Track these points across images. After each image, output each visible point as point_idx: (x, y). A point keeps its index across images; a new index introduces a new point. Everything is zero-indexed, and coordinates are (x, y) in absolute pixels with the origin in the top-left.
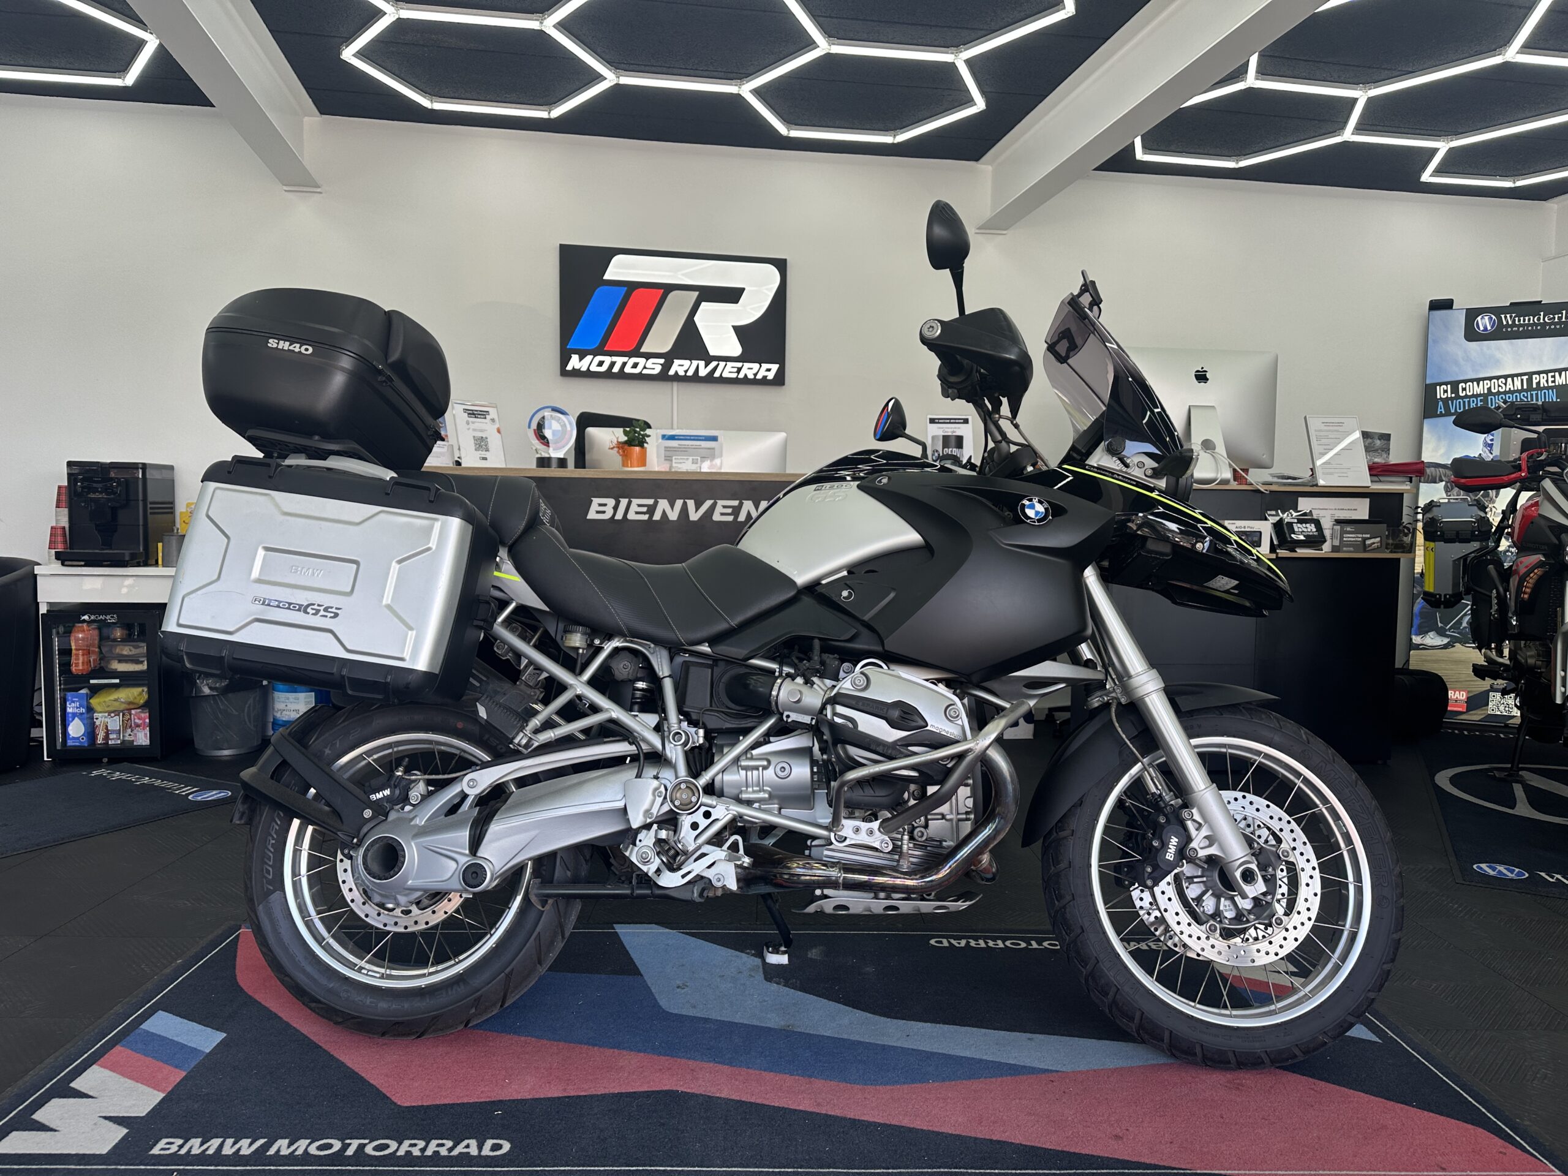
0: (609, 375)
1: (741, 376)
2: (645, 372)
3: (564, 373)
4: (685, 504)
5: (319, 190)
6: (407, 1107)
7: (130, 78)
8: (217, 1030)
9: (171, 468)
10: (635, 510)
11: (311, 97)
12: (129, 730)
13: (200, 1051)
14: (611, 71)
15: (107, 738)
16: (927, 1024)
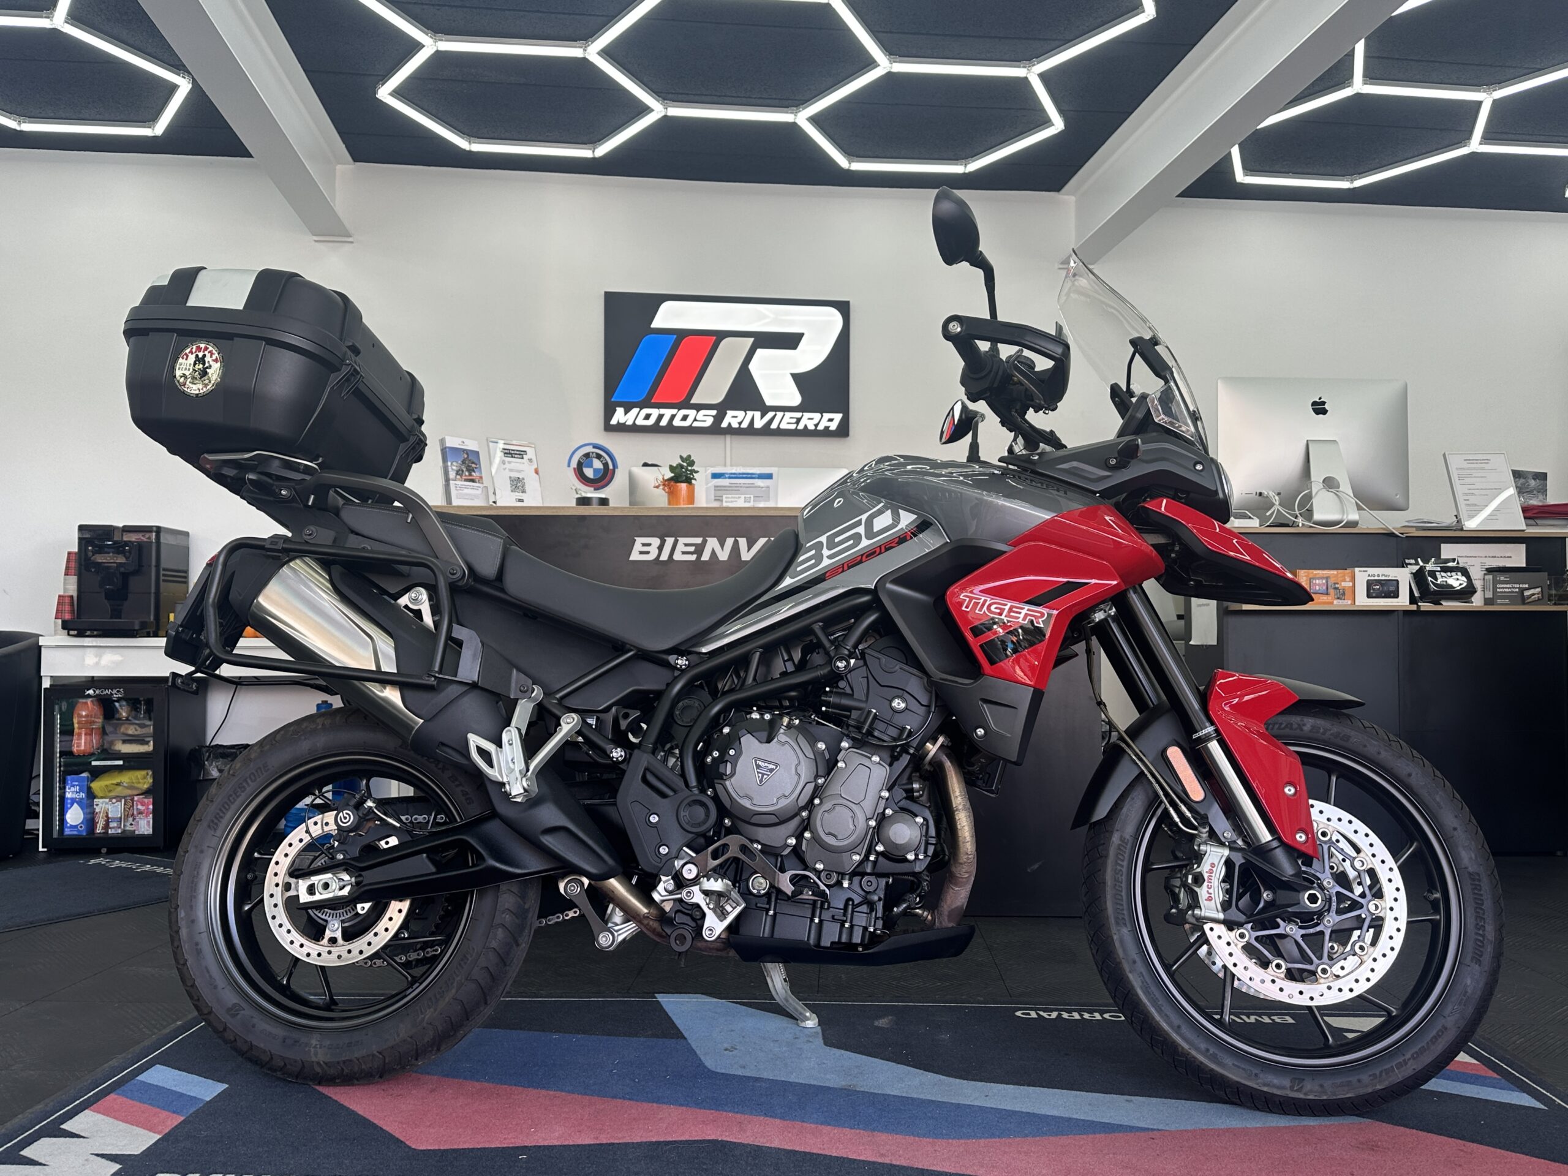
0: (656, 429)
1: (801, 427)
2: (696, 424)
3: (608, 428)
4: (736, 543)
5: (350, 239)
6: (421, 1150)
7: (160, 128)
8: (219, 1081)
9: (187, 534)
10: (682, 550)
11: (344, 143)
12: (131, 819)
13: (199, 1099)
14: (658, 102)
15: (107, 826)
16: (1008, 1086)
